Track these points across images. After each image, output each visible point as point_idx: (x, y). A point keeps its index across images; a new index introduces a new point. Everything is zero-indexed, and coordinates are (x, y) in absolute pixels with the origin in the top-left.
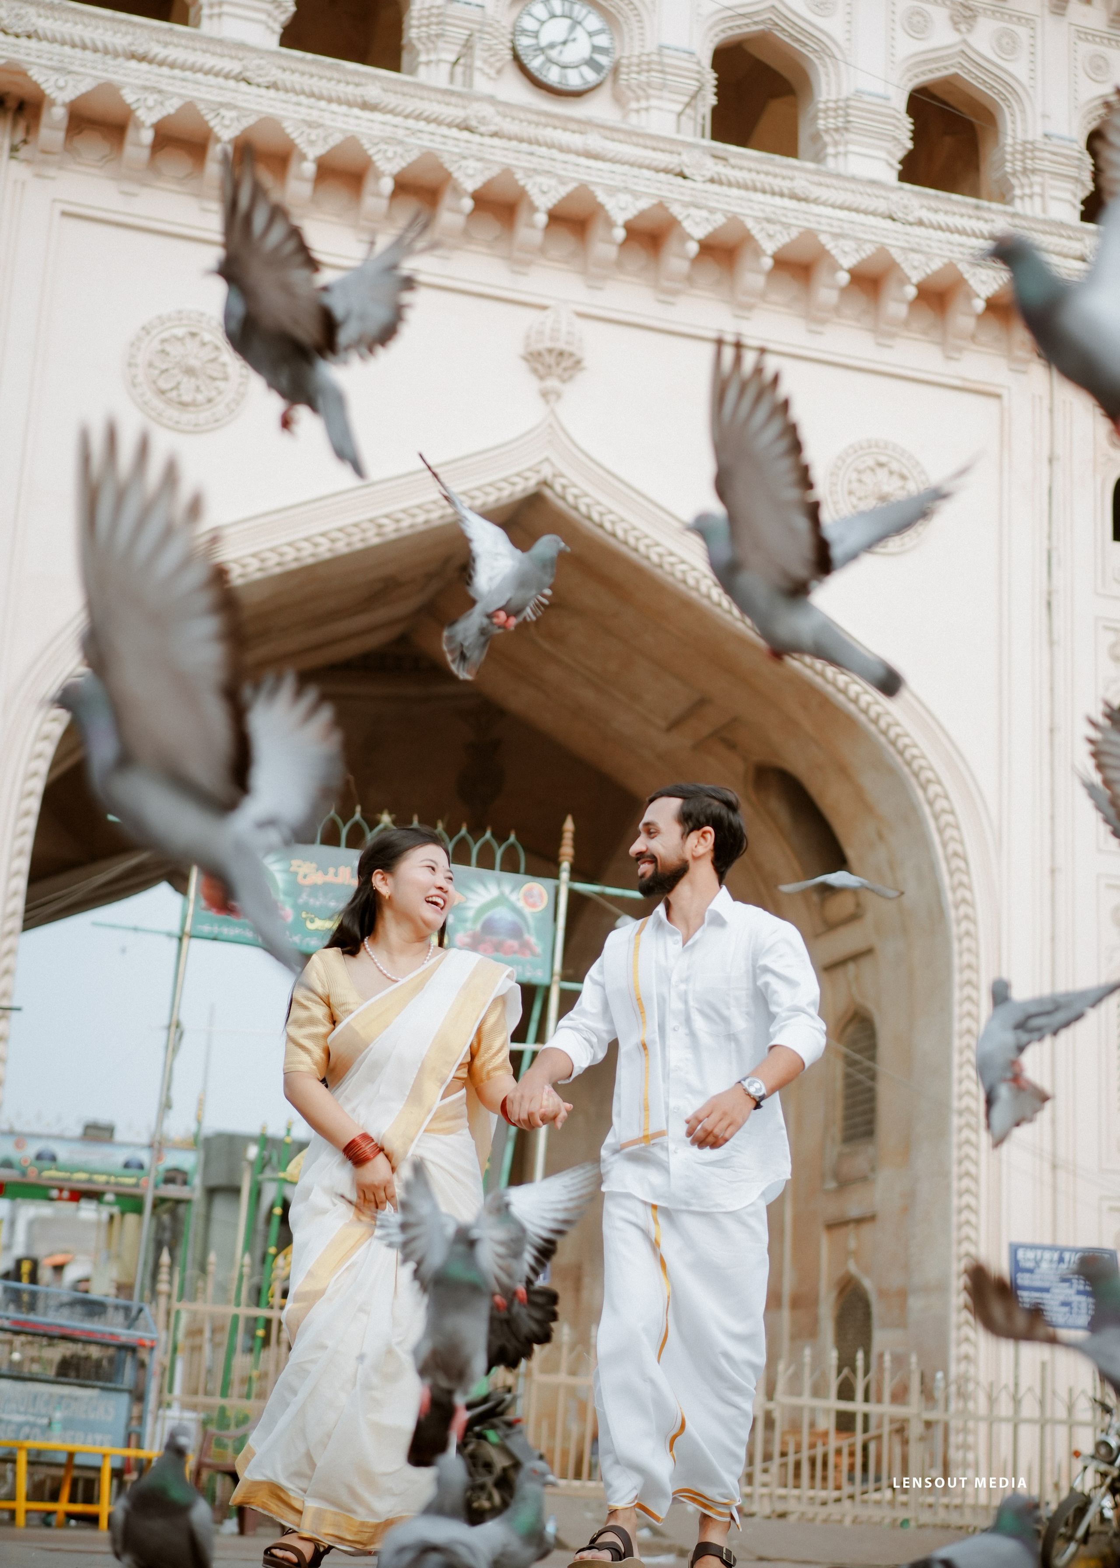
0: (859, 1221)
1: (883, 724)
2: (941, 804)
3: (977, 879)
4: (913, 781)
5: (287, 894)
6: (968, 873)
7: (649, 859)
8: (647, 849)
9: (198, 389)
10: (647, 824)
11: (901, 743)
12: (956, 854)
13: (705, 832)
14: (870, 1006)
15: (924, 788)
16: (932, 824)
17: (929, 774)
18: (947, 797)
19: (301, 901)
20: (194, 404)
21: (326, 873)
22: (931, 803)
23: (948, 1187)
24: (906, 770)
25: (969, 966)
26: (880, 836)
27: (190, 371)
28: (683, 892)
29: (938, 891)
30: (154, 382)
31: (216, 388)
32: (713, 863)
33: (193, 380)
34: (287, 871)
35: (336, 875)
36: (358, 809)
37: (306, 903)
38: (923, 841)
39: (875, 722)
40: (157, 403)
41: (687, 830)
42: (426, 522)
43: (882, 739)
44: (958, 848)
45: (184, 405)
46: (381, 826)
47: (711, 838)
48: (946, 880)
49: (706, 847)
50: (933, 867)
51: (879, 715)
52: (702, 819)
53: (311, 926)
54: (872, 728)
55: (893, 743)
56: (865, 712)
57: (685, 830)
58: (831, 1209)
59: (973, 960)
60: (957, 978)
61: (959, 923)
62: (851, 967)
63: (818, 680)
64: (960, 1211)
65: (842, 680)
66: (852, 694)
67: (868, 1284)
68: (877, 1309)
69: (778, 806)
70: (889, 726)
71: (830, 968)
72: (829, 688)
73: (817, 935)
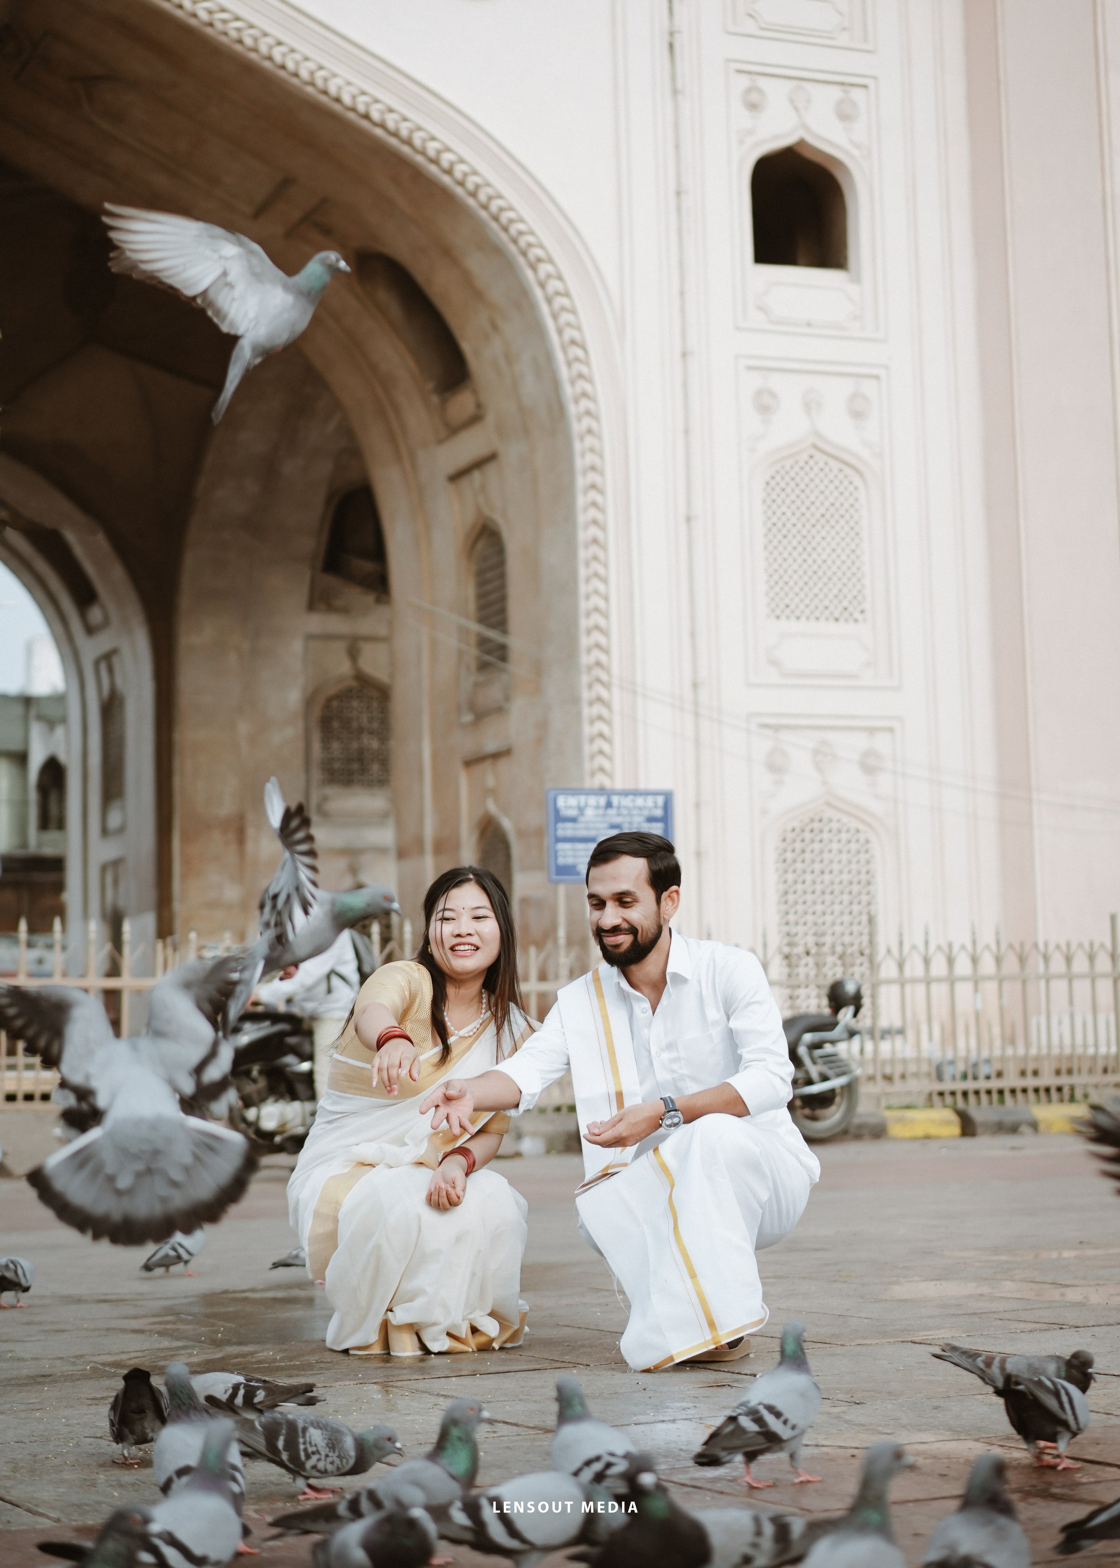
0: (496, 756)
1: (482, 196)
2: (554, 285)
3: (598, 368)
4: (521, 260)
6: (587, 363)
11: (505, 216)
12: (573, 342)
14: (498, 518)
15: (534, 268)
16: (544, 308)
17: (539, 252)
18: (560, 278)
22: (542, 285)
23: (579, 715)
24: (512, 248)
25: (593, 468)
26: (495, 327)
29: (556, 384)
38: (537, 329)
39: (474, 194)
43: (483, 214)
44: (575, 334)
48: (564, 373)
50: (549, 357)
51: (477, 187)
54: (471, 202)
55: (496, 219)
56: (461, 184)
58: (466, 744)
59: (597, 461)
60: (581, 482)
61: (579, 419)
62: (476, 475)
63: (405, 149)
64: (592, 740)
65: (432, 148)
66: (445, 164)
67: (506, 824)
68: (516, 850)
69: (387, 297)
70: (490, 198)
71: (456, 477)
72: (419, 159)
73: (440, 442)
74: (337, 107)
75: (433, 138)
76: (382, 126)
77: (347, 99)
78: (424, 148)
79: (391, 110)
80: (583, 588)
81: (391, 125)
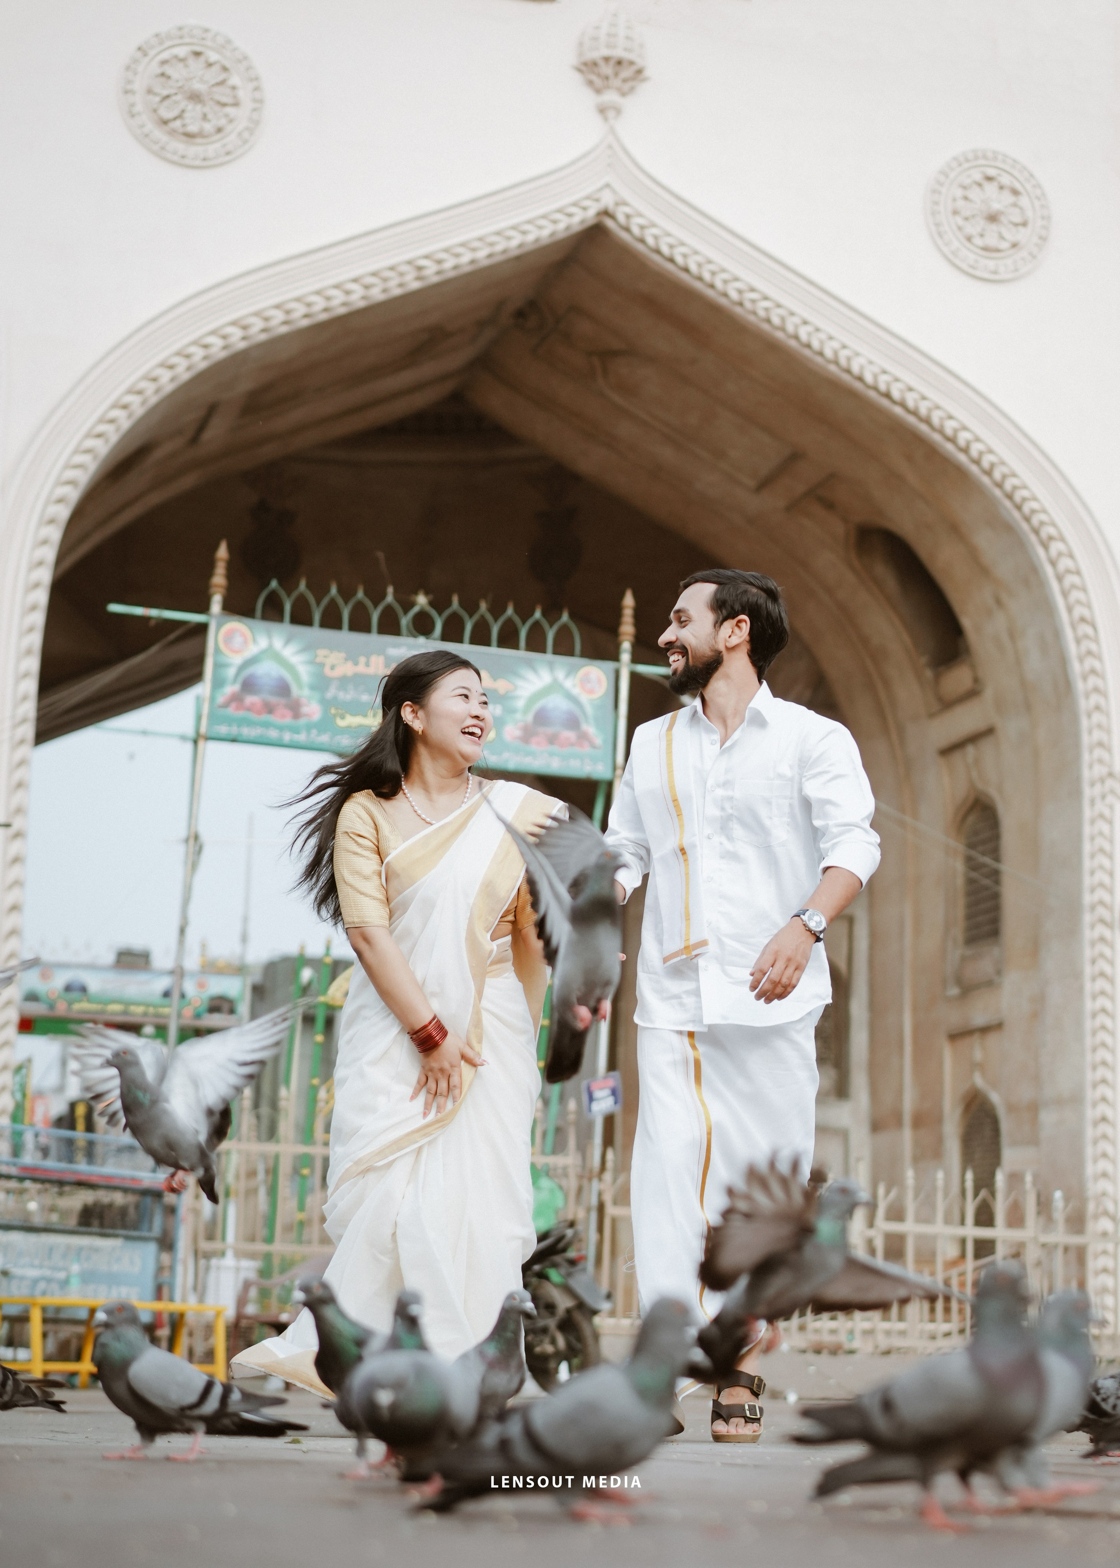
0: (985, 1030)
1: (997, 475)
2: (1064, 563)
3: (1107, 646)
4: (1032, 538)
5: (313, 688)
6: (1096, 640)
7: (679, 650)
8: (677, 639)
9: (205, 117)
11: (1018, 496)
12: (1083, 619)
13: (740, 621)
14: (993, 792)
15: (1045, 546)
16: (1054, 586)
17: (1051, 530)
18: (1071, 556)
19: (329, 695)
20: (200, 134)
21: (356, 663)
22: (1053, 563)
23: (1080, 990)
24: (1024, 526)
25: (1100, 745)
26: (999, 602)
27: (195, 97)
28: (718, 686)
29: (1063, 661)
30: (155, 111)
31: (226, 116)
32: (750, 656)
33: (199, 107)
34: (312, 662)
35: (367, 664)
36: (390, 590)
37: (335, 698)
38: (1047, 606)
39: (989, 473)
40: (159, 134)
41: (721, 618)
42: (473, 262)
43: (997, 492)
44: (1085, 612)
45: (189, 136)
46: (416, 609)
47: (746, 627)
48: (1072, 649)
49: (741, 637)
50: (1057, 633)
51: (992, 465)
52: (737, 607)
53: (341, 723)
54: (985, 480)
55: (1010, 497)
56: (977, 462)
57: (718, 618)
58: (953, 1018)
60: (1087, 757)
61: (1087, 696)
62: (970, 750)
63: (923, 428)
64: (1094, 1015)
65: (950, 426)
66: (962, 442)
67: (995, 1098)
68: (1006, 1125)
69: (885, 572)
70: (1004, 477)
71: (947, 751)
72: (936, 437)
73: (932, 716)
74: (858, 385)
75: (951, 417)
76: (903, 405)
77: (869, 378)
78: (942, 426)
79: (910, 389)
80: (1088, 864)
81: (911, 404)
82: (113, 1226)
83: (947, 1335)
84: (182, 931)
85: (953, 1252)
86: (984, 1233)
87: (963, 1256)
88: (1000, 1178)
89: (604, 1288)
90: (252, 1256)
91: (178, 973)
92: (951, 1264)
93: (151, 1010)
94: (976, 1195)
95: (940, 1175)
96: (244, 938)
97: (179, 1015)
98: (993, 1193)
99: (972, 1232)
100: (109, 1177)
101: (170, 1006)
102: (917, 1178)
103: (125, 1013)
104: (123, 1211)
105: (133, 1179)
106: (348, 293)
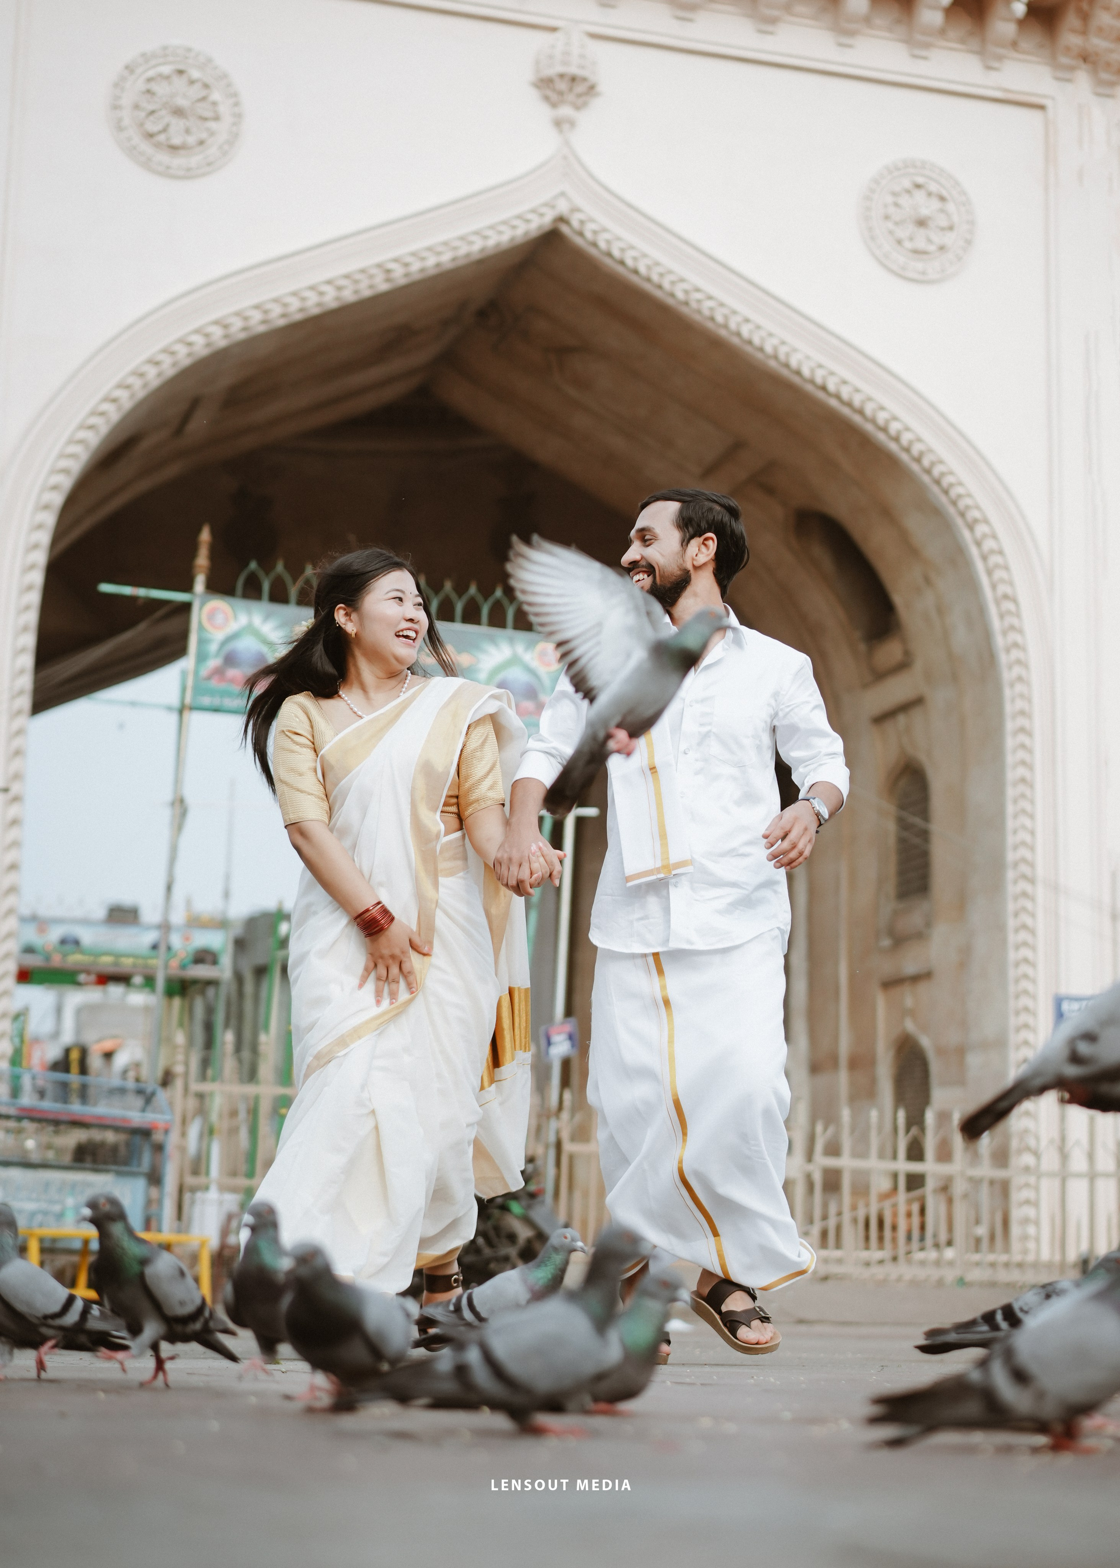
0: (916, 979)
1: (926, 462)
2: (989, 544)
3: (1028, 621)
4: (959, 521)
6: (1018, 615)
7: (644, 569)
9: (188, 131)
10: (642, 530)
11: (945, 482)
12: (1006, 597)
14: (922, 758)
15: (971, 528)
16: (979, 565)
17: (976, 514)
18: (995, 537)
20: (184, 147)
22: (978, 544)
23: (1004, 941)
24: (951, 510)
25: (1022, 713)
26: (927, 581)
27: (179, 112)
29: (988, 635)
30: (141, 125)
31: (208, 129)
32: (714, 573)
33: (182, 121)
38: (972, 585)
39: (918, 460)
40: (146, 147)
43: (926, 479)
44: (1008, 590)
45: (173, 148)
48: (996, 624)
50: (982, 610)
51: (921, 454)
54: (915, 467)
55: (938, 482)
56: (907, 450)
58: (886, 967)
59: (1026, 706)
60: (1010, 726)
61: (1010, 667)
62: (901, 719)
63: (857, 419)
64: (1017, 965)
65: (881, 417)
66: (892, 432)
67: (925, 1042)
68: (935, 1067)
69: (821, 553)
70: (932, 464)
71: (881, 719)
72: (869, 427)
73: (865, 686)
74: (796, 380)
75: (882, 409)
76: (838, 397)
77: (806, 372)
78: (874, 417)
79: (845, 382)
80: (1010, 824)
81: (845, 396)
82: (105, 1162)
83: (881, 1262)
84: (169, 888)
85: (885, 1185)
86: (915, 1167)
87: (895, 1188)
88: (930, 1117)
89: (562, 1218)
90: (234, 1190)
91: (165, 927)
92: (884, 1197)
93: (140, 962)
94: (908, 1130)
95: (874, 1114)
96: (226, 895)
97: (166, 966)
98: (923, 1129)
99: (904, 1166)
100: (100, 1118)
101: (157, 957)
102: (854, 1116)
103: (116, 964)
104: (115, 1149)
105: (124, 1120)
106: (321, 294)
